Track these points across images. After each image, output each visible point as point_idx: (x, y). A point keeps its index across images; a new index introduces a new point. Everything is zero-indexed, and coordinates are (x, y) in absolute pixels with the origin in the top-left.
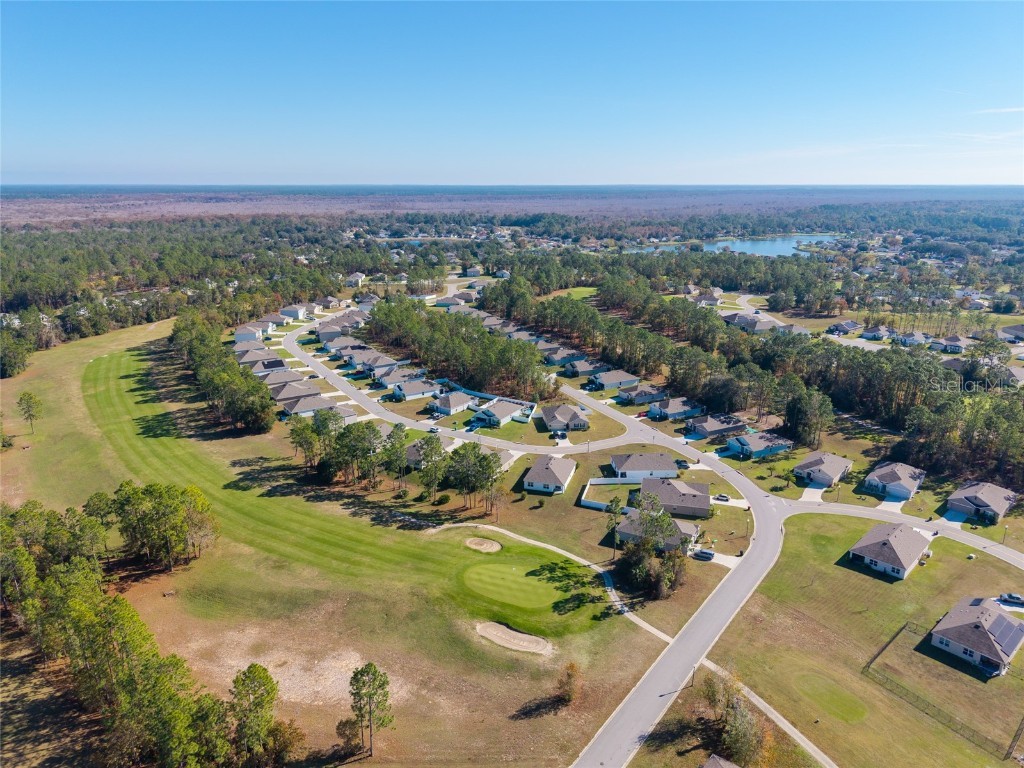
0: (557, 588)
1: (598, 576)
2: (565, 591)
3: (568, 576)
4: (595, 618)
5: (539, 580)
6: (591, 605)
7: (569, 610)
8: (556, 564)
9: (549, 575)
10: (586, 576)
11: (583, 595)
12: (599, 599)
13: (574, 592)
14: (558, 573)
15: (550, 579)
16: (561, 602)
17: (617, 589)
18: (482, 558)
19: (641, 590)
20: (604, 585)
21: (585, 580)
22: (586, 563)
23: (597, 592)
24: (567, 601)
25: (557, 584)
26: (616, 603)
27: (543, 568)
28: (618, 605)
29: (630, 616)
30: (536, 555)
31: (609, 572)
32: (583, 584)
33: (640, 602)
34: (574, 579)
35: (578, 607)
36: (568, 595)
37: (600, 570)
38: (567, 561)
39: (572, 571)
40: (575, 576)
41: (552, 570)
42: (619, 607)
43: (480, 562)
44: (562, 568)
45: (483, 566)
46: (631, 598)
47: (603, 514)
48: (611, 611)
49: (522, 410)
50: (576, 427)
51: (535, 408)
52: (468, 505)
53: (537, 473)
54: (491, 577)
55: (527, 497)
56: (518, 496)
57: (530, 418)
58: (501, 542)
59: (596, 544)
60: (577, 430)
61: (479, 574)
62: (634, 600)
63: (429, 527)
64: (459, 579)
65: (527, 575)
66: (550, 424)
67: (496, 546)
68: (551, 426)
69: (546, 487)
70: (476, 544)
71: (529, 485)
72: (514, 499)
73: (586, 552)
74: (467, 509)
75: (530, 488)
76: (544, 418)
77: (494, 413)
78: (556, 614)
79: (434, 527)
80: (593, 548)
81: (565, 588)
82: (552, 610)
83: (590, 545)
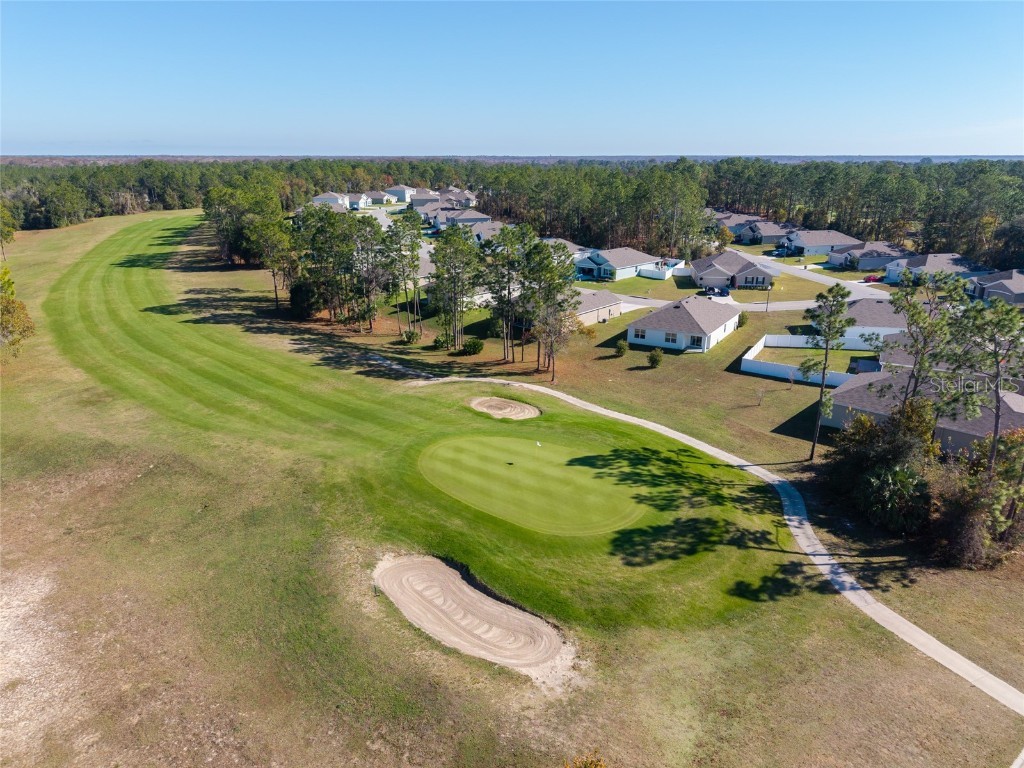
0: (640, 499)
1: (763, 489)
2: (662, 508)
3: (679, 478)
4: (742, 590)
5: (599, 476)
6: (734, 553)
7: (660, 557)
8: (655, 452)
9: (627, 470)
10: (731, 485)
11: (710, 522)
12: (762, 538)
13: (686, 513)
14: (655, 469)
15: (625, 478)
16: (641, 532)
17: (817, 523)
18: (486, 425)
19: (895, 535)
20: (779, 509)
21: (725, 491)
22: (734, 460)
23: (759, 522)
24: (659, 532)
25: (644, 490)
26: (816, 560)
27: (617, 454)
28: (823, 565)
29: (862, 601)
30: (610, 431)
31: (798, 485)
32: (718, 500)
33: (893, 567)
34: (696, 486)
35: (691, 551)
36: (667, 518)
37: (772, 478)
38: (686, 451)
39: (693, 469)
40: (699, 479)
41: (639, 458)
42: (825, 570)
43: (478, 431)
44: (668, 461)
45: (485, 439)
46: (862, 553)
47: (788, 385)
48: (798, 580)
49: (657, 264)
50: (749, 282)
51: (682, 265)
52: (510, 358)
53: (655, 317)
54: (484, 458)
55: (629, 353)
56: (612, 351)
57: (669, 273)
58: (544, 408)
59: (766, 430)
60: (750, 288)
61: (459, 450)
62: (875, 560)
63: (418, 377)
64: (409, 455)
65: (572, 463)
66: (701, 274)
67: (530, 413)
68: (701, 279)
69: (670, 338)
70: (490, 407)
71: (637, 336)
72: (602, 355)
73: (738, 442)
74: (507, 363)
75: (639, 341)
76: (693, 276)
77: (607, 258)
78: (617, 560)
79: (427, 378)
80: (756, 435)
81: (665, 502)
82: (608, 549)
83: (751, 430)
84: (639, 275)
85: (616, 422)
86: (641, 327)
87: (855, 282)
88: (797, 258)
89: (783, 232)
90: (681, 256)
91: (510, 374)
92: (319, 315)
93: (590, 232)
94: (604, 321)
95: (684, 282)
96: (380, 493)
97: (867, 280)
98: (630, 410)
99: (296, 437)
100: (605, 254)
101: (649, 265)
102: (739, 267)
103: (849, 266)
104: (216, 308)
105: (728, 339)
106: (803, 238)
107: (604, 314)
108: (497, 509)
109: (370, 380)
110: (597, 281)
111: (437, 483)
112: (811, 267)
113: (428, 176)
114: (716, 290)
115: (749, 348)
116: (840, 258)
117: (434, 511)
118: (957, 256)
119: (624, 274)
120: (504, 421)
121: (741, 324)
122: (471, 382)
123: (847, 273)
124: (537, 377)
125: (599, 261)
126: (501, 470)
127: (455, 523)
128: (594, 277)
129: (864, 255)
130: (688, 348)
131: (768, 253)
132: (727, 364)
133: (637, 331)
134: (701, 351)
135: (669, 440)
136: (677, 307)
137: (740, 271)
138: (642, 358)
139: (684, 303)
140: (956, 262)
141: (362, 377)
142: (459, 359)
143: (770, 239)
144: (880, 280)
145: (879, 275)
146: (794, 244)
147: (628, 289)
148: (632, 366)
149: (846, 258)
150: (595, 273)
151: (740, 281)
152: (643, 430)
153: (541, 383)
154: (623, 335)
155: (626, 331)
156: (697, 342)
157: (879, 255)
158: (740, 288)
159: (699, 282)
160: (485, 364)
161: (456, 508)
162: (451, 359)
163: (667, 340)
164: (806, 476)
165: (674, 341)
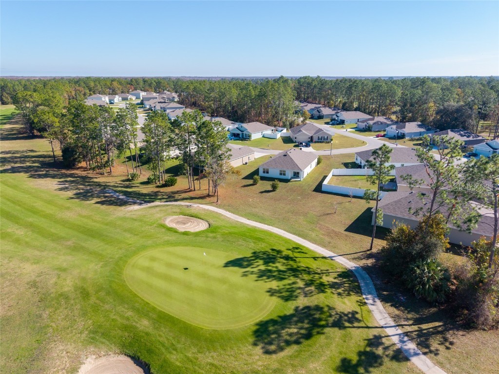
0: (272, 292)
1: (347, 274)
2: (287, 299)
3: (295, 272)
5: (245, 275)
6: (334, 333)
7: (288, 343)
8: (279, 252)
9: (263, 268)
10: (327, 273)
11: (318, 308)
12: (352, 318)
13: (302, 302)
14: (280, 265)
15: (262, 274)
16: (273, 322)
17: (384, 300)
18: (172, 237)
19: (431, 305)
20: (358, 290)
21: (326, 279)
22: (326, 253)
23: (346, 304)
24: (285, 320)
25: (274, 284)
26: (389, 331)
27: (256, 255)
28: (393, 336)
30: (251, 237)
31: (366, 268)
32: (321, 288)
33: (435, 332)
34: (306, 277)
35: (308, 336)
36: (289, 308)
37: (350, 265)
38: (297, 248)
39: (303, 263)
40: (308, 271)
41: (269, 259)
42: (395, 339)
43: (168, 243)
44: (287, 258)
45: (171, 249)
46: (417, 322)
47: (349, 199)
48: (380, 351)
49: (272, 130)
50: (320, 139)
51: (285, 131)
52: (193, 188)
53: (273, 160)
54: (169, 265)
55: (260, 182)
56: (251, 182)
57: (279, 135)
58: (211, 221)
59: (341, 229)
60: (321, 142)
61: (153, 259)
62: (424, 326)
63: (135, 203)
64: (119, 265)
65: (227, 265)
66: (296, 136)
67: (202, 226)
68: (296, 138)
69: (283, 173)
70: (178, 223)
71: (264, 172)
72: (245, 184)
73: (327, 239)
74: (191, 191)
75: (266, 175)
76: (291, 137)
77: (247, 128)
78: (258, 350)
79: (141, 204)
80: (337, 234)
81: (288, 293)
82: (251, 340)
83: (333, 230)
84: (263, 137)
85: (255, 230)
86: (266, 167)
87: (372, 137)
88: (342, 126)
89: (334, 112)
90: (284, 126)
91: (192, 198)
92: (80, 165)
93: (237, 114)
94: (246, 163)
95: (287, 140)
96: (93, 300)
97: (378, 136)
98: (262, 220)
99: (45, 254)
100: (245, 125)
101: (268, 131)
102: (314, 131)
103: (368, 129)
104: (16, 162)
105: (313, 172)
106: (344, 115)
107: (246, 160)
108: (174, 309)
109: (104, 207)
110: (242, 140)
111: (135, 288)
112: (349, 130)
113: (153, 85)
114: (304, 144)
115: (325, 177)
116: (363, 125)
117: (129, 313)
118: (420, 123)
119: (255, 136)
120: (186, 233)
121: (318, 163)
122: (167, 205)
123: (367, 133)
124: (208, 199)
125: (242, 129)
126: (179, 274)
127: (144, 324)
128: (240, 138)
129: (374, 123)
130: (292, 178)
131: (327, 123)
132: (314, 187)
133: (264, 169)
134: (299, 179)
135: (287, 241)
136: (285, 155)
137: (315, 133)
138: (268, 185)
139: (288, 153)
140: (419, 126)
141: (98, 205)
142: (162, 190)
143: (328, 116)
144: (384, 136)
145: (382, 133)
146: (340, 118)
147: (258, 144)
148: (263, 190)
149: (366, 125)
150: (241, 136)
151: (315, 139)
152: (271, 234)
153: (211, 204)
154: (256, 172)
155: (258, 169)
156: (296, 175)
157: (382, 123)
158: (315, 142)
159: (294, 140)
160: (177, 192)
161: (145, 310)
162: (157, 189)
163: (281, 174)
164: (370, 262)
165: (284, 174)
